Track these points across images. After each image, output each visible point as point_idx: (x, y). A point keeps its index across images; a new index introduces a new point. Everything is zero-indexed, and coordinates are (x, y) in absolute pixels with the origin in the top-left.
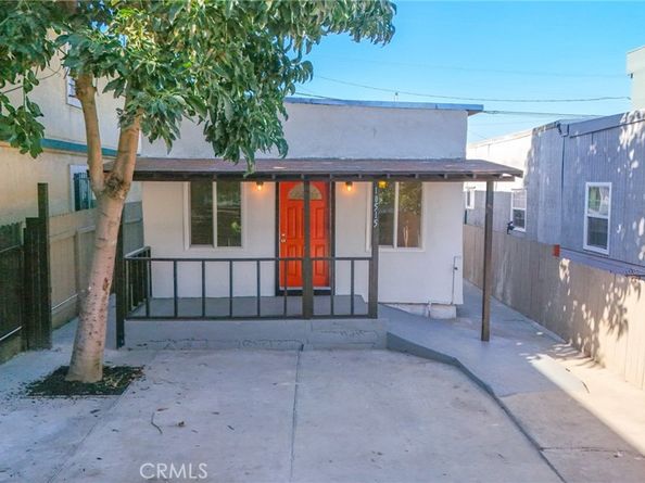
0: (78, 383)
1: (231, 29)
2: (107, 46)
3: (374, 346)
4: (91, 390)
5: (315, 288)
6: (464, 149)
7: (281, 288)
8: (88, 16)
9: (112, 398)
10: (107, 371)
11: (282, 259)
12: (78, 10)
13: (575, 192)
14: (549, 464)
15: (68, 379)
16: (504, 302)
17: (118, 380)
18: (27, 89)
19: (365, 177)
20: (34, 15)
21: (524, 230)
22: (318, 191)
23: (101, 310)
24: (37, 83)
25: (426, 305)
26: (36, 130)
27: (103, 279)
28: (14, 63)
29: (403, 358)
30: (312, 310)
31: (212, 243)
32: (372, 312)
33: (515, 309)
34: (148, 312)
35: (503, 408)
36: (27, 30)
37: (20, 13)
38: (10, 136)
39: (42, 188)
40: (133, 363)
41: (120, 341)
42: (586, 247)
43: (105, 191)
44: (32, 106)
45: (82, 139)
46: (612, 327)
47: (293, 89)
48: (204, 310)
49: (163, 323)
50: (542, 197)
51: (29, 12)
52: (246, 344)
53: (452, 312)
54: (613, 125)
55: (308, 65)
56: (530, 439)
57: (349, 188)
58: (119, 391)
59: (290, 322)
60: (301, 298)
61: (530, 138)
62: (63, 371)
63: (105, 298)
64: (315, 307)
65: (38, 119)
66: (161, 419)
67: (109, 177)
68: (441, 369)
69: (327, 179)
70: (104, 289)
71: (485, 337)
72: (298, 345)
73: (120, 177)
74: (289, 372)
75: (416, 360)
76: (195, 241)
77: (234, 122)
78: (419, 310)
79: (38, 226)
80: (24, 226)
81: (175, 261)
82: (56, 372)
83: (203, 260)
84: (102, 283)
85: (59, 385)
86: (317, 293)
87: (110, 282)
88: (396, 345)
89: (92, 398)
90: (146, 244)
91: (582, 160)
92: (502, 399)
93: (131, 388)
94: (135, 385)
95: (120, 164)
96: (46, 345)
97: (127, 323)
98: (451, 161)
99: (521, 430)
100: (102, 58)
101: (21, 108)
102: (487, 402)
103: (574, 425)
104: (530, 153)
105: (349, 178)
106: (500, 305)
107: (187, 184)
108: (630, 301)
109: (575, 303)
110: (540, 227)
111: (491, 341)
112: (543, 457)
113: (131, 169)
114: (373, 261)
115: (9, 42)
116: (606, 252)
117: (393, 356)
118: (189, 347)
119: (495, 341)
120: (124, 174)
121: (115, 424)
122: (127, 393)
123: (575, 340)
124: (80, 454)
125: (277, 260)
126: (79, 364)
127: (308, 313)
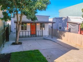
3: (42, 39)
7: (31, 34)
19: (39, 23)
31: (23, 30)
32: (42, 36)
46: (63, 36)
54: (62, 18)
55: (37, 12)
64: (34, 36)
91: (59, 21)
108: (65, 34)
109: (60, 34)
111: (53, 38)
114: (42, 31)
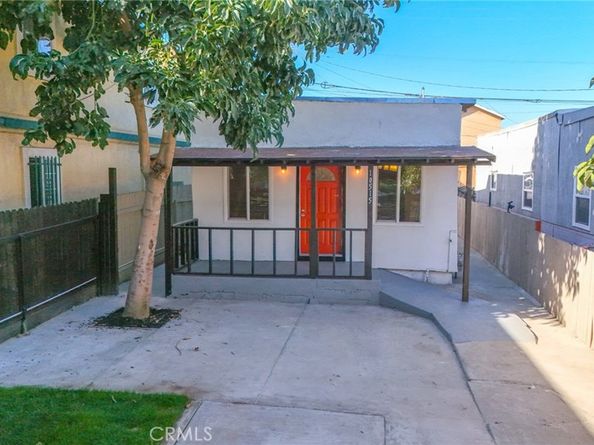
0: (130, 319)
1: (231, 50)
2: (141, 67)
3: (369, 303)
4: (139, 324)
5: (320, 255)
6: (459, 137)
7: (301, 254)
8: (135, 43)
9: (153, 330)
10: (153, 311)
11: (302, 229)
12: (128, 39)
13: (567, 175)
14: (470, 390)
15: (124, 316)
16: (503, 273)
17: (160, 317)
18: (97, 97)
19: (365, 162)
20: (98, 45)
21: (531, 209)
22: (332, 174)
23: (148, 264)
24: (104, 92)
25: (425, 272)
26: (104, 129)
27: (149, 240)
28: (83, 80)
29: (390, 312)
30: (317, 271)
31: (245, 217)
32: (368, 275)
33: (510, 278)
34: (189, 269)
35: (455, 351)
36: (92, 55)
37: (88, 43)
38: (85, 133)
39: (112, 172)
40: (175, 307)
41: (168, 292)
42: (574, 224)
43: (151, 174)
44: (102, 110)
45: (134, 131)
46: (570, 290)
47: (301, 92)
48: (232, 269)
49: (199, 277)
50: (545, 180)
51: (95, 42)
52: (264, 297)
53: (448, 279)
55: (310, 72)
56: (464, 373)
57: (358, 171)
58: (158, 326)
59: (299, 280)
60: (308, 263)
61: (537, 126)
62: (121, 310)
63: (150, 255)
64: (320, 269)
65: (105, 120)
66: (184, 346)
67: (154, 163)
68: (419, 322)
69: (340, 165)
70: (150, 248)
71: (465, 299)
72: (306, 299)
73: (163, 163)
74: (292, 319)
75: (400, 314)
76: (232, 215)
77: (240, 120)
78: (419, 276)
79: (108, 201)
80: (99, 200)
81: (210, 229)
82: (117, 312)
83: (231, 229)
84: (148, 243)
85: (118, 320)
86: (322, 259)
87: (155, 243)
88: (386, 302)
89: (139, 329)
90: (195, 217)
91: (573, 145)
92: (456, 345)
93: (168, 324)
94: (172, 322)
95: (163, 153)
96: (114, 292)
97: (173, 277)
98: (445, 148)
99: (461, 367)
100: (137, 76)
101: (93, 112)
102: (444, 347)
103: (508, 365)
104: (536, 140)
105: (358, 163)
106: (500, 275)
107: (226, 169)
109: (548, 271)
110: (542, 206)
111: (470, 302)
112: (468, 386)
113: (171, 157)
114: (368, 232)
115: (81, 64)
116: (587, 228)
117: (381, 310)
118: (221, 298)
119: (473, 302)
120: (165, 160)
121: (148, 347)
122: (164, 328)
123: (547, 304)
124: (121, 364)
125: (297, 230)
126: (131, 304)
127: (314, 274)
